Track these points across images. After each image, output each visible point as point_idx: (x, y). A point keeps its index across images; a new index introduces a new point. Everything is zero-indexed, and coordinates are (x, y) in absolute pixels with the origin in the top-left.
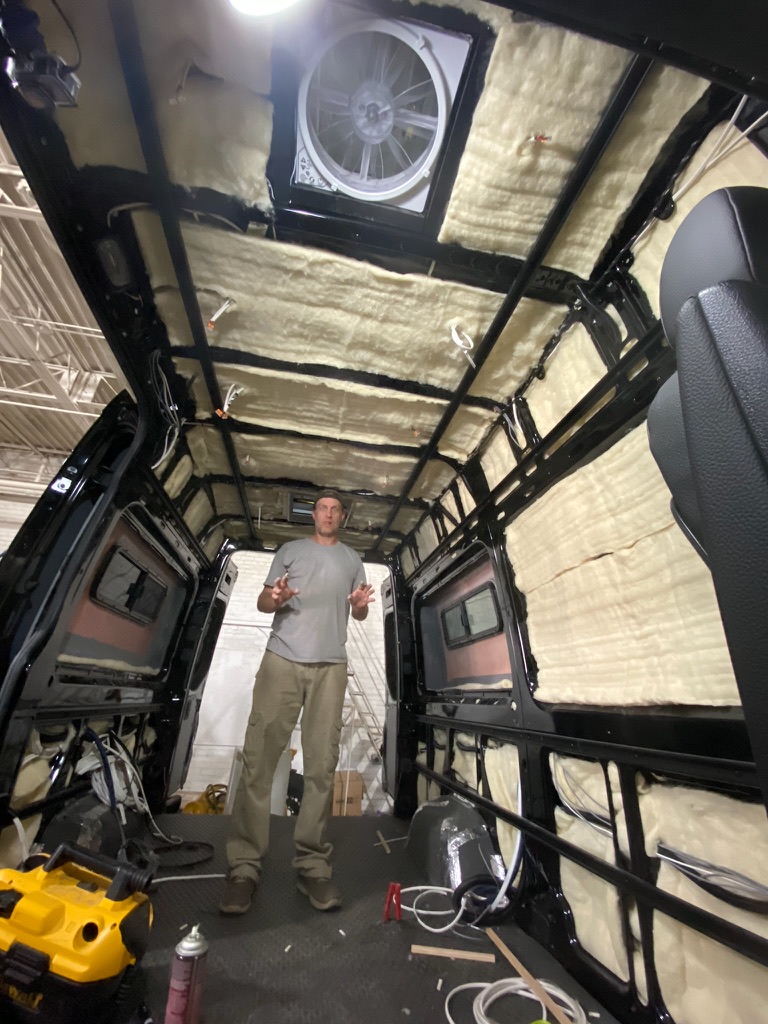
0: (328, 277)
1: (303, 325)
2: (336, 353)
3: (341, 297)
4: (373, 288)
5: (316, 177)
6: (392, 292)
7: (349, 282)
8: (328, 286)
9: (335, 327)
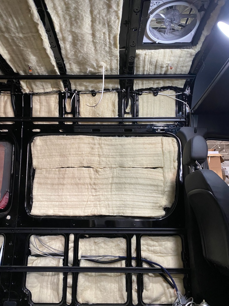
0: (110, 18)
1: (76, 9)
2: (64, 25)
3: (100, 23)
4: (109, 35)
5: (153, 8)
6: (110, 42)
7: (109, 26)
8: (105, 18)
9: (82, 24)
